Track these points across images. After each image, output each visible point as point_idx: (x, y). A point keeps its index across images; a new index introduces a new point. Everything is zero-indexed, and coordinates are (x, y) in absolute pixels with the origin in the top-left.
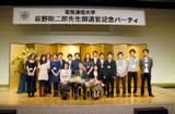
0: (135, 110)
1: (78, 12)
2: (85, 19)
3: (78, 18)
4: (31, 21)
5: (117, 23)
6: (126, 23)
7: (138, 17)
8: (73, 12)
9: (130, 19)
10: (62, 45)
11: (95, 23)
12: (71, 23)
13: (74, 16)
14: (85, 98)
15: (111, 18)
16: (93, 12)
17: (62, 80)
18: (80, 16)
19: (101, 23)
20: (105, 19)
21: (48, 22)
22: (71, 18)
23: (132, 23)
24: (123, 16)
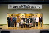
1: (24, 5)
5: (35, 8)
6: (37, 8)
7: (40, 6)
8: (23, 5)
9: (38, 7)
11: (29, 8)
12: (23, 8)
13: (23, 6)
15: (33, 7)
16: (28, 5)
17: (21, 23)
18: (25, 6)
19: (30, 8)
21: (17, 8)
23: (39, 8)
24: (36, 6)
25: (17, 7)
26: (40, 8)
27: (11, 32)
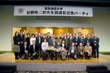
1: (52, 9)
2: (56, 13)
3: (52, 12)
4: (25, 14)
5: (76, 15)
6: (81, 15)
8: (49, 9)
9: (84, 13)
10: (43, 28)
11: (63, 15)
12: (48, 15)
13: (50, 11)
15: (72, 12)
16: (61, 9)
18: (54, 11)
19: (66, 15)
20: (68, 13)
22: (48, 12)
23: (85, 15)
24: (79, 11)
25: (36, 12)
26: (89, 16)
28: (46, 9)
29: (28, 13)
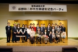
0: (63, 48)
1: (37, 6)
2: (40, 9)
3: (37, 9)
5: (54, 11)
6: (58, 11)
7: (64, 8)
8: (35, 6)
9: (60, 9)
11: (45, 11)
12: (34, 11)
13: (35, 8)
14: (41, 43)
15: (52, 9)
16: (44, 6)
17: (31, 35)
18: (38, 8)
19: (47, 11)
20: (49, 9)
21: (24, 11)
22: (34, 9)
23: (61, 11)
24: (57, 8)
25: (25, 9)
26: (64, 11)
27: (14, 51)
28: (32, 6)
29: (19, 9)
